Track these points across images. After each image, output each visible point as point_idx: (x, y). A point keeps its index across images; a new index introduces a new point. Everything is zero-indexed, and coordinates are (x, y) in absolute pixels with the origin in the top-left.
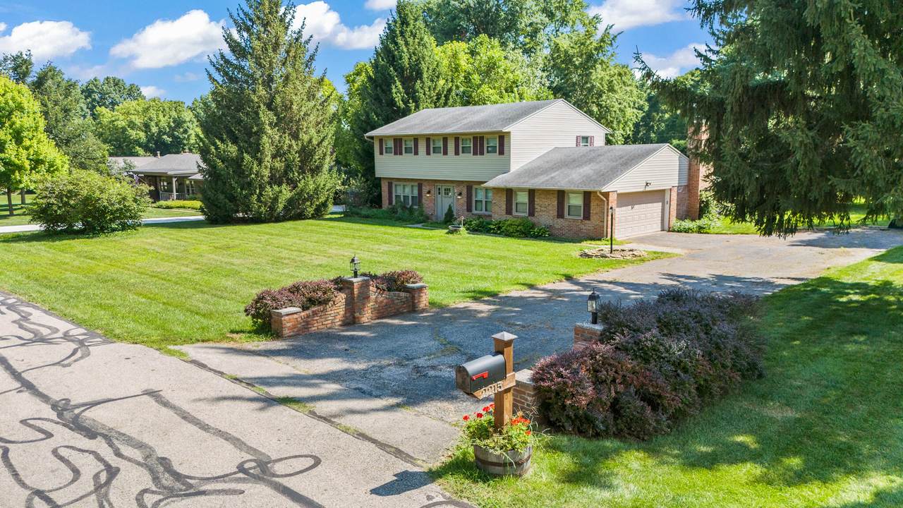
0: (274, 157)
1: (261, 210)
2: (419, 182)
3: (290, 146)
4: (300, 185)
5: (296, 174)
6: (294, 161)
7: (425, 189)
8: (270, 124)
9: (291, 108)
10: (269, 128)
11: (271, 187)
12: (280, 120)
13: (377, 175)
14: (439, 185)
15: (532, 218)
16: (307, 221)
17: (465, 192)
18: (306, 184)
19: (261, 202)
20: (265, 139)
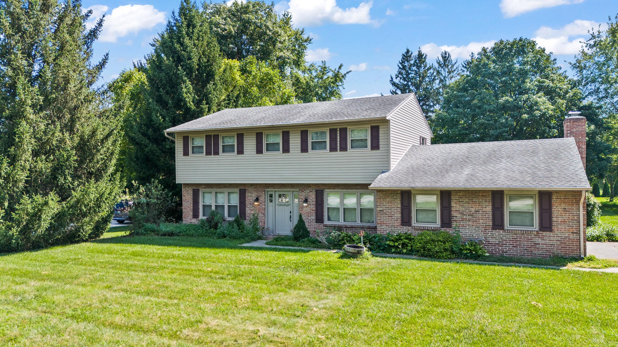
0: (36, 154)
1: (10, 233)
2: (242, 188)
3: (62, 141)
4: (76, 194)
5: (70, 179)
6: (68, 159)
7: (250, 197)
8: (33, 106)
9: (65, 89)
10: (32, 111)
11: (30, 197)
12: (48, 102)
13: (178, 181)
14: (271, 191)
15: (448, 230)
16: (83, 244)
17: (312, 197)
18: (86, 193)
19: (11, 220)
20: (24, 126)
